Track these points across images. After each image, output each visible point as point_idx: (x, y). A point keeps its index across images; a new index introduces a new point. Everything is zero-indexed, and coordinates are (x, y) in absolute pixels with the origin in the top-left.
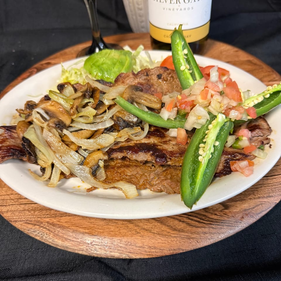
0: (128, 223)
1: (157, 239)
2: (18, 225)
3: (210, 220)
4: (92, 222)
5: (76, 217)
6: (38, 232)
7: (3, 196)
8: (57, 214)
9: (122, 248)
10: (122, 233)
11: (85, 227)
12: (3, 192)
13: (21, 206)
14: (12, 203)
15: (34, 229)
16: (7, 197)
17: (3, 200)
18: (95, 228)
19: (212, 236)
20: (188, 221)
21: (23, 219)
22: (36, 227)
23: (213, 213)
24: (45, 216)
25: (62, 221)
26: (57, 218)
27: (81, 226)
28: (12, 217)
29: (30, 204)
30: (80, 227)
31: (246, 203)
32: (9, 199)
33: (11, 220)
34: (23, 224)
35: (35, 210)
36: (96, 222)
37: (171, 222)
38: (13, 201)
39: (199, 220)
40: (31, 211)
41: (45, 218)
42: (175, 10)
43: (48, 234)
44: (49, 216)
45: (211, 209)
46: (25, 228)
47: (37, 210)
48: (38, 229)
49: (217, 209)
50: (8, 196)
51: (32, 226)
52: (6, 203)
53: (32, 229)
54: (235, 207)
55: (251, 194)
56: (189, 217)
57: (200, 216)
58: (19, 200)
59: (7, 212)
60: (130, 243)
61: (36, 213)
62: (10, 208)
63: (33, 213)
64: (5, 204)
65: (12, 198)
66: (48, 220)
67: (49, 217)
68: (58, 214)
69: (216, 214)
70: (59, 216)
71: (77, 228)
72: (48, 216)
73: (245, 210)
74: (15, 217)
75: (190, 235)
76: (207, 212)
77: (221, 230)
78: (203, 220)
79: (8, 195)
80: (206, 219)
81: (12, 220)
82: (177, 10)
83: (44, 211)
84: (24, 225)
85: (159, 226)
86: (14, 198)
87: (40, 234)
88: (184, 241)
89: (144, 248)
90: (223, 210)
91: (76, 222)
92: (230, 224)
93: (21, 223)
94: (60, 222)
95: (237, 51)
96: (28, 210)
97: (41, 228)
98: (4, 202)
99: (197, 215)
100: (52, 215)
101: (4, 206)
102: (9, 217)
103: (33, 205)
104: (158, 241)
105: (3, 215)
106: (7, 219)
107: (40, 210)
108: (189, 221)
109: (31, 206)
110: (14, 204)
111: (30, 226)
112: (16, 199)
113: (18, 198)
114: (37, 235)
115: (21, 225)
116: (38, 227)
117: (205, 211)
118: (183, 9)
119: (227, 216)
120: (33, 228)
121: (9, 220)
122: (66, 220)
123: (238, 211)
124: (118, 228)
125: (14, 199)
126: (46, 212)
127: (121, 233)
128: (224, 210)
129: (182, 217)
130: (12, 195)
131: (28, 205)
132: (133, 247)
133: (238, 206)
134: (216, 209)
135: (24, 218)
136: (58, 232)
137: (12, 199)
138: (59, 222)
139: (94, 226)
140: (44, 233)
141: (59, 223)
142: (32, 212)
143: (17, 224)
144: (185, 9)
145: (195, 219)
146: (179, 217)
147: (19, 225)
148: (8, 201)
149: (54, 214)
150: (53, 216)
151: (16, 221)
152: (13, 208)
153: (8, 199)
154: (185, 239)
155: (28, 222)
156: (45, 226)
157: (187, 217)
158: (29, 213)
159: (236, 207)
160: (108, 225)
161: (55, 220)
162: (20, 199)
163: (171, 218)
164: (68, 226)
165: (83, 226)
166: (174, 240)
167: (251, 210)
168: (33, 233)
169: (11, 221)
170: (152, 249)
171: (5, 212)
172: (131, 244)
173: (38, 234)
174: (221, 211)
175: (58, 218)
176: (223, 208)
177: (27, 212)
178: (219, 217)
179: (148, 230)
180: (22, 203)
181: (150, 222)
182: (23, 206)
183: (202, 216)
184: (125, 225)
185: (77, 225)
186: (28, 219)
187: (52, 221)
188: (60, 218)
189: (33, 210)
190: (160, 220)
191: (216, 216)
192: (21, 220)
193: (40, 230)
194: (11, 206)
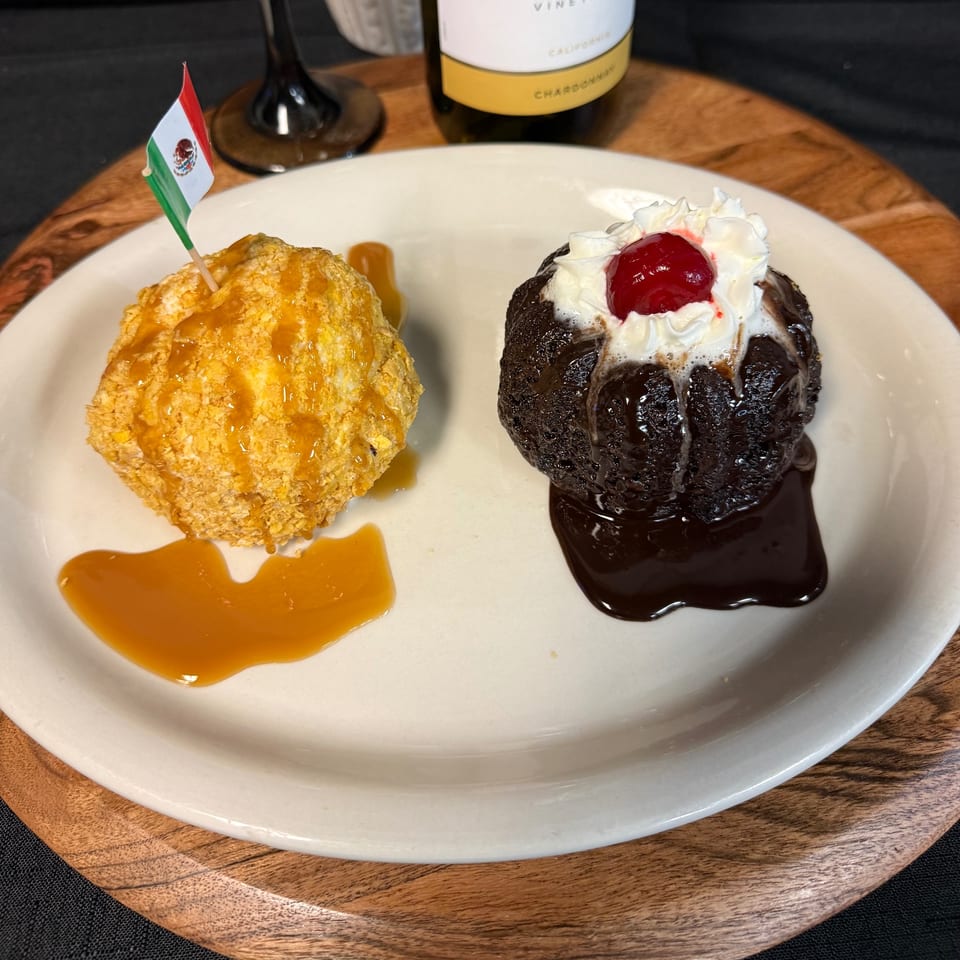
0: (658, 846)
1: (773, 880)
3: (912, 763)
4: (529, 876)
7: (142, 847)
8: (387, 872)
9: (667, 944)
10: (652, 893)
11: (514, 903)
12: (130, 827)
13: (236, 872)
14: (192, 866)
15: (319, 953)
16: (158, 848)
17: (144, 861)
18: (552, 896)
19: (931, 819)
20: (846, 785)
21: (259, 924)
23: (912, 734)
24: (346, 894)
25: (419, 898)
26: (393, 889)
27: (499, 901)
28: (208, 926)
29: (269, 857)
30: (494, 906)
32: (172, 855)
33: (208, 935)
35: (299, 876)
37: (798, 806)
38: (191, 860)
39: (880, 771)
40: (283, 885)
41: (349, 899)
44: (362, 889)
45: (899, 722)
47: (307, 875)
48: (333, 951)
49: (917, 718)
50: (160, 841)
51: (305, 944)
52: (165, 873)
56: (846, 769)
57: (877, 757)
58: (216, 847)
59: (181, 906)
60: (691, 920)
62: (190, 888)
64: (161, 878)
65: (182, 846)
66: (363, 905)
67: (365, 894)
68: (392, 873)
69: (921, 739)
70: (401, 877)
72: (357, 890)
74: (219, 924)
75: (869, 833)
76: (892, 737)
77: (950, 789)
78: (892, 769)
79: (162, 837)
80: (900, 764)
81: (214, 937)
83: (336, 874)
84: (271, 949)
85: (764, 829)
86: (191, 846)
88: (858, 860)
89: (740, 925)
90: (935, 716)
91: (474, 888)
93: (255, 941)
94: (413, 904)
95: (747, 101)
96: (269, 884)
97: (348, 944)
98: (153, 869)
99: (868, 757)
100: (370, 884)
101: (155, 885)
102: (192, 926)
104: (780, 885)
105: (165, 923)
107: (317, 870)
108: (851, 786)
109: (273, 863)
110: (200, 870)
111: (298, 946)
112: (199, 847)
113: (207, 842)
115: (260, 947)
117: (885, 733)
119: (954, 736)
120: (314, 950)
121: (196, 939)
122: (432, 891)
124: (630, 875)
125: (194, 850)
126: (342, 873)
127: (647, 892)
128: (939, 714)
129: (824, 775)
130: (180, 836)
131: (260, 862)
132: (704, 930)
134: (913, 718)
135: (264, 919)
137: (184, 852)
138: (409, 903)
139: (544, 891)
141: (411, 909)
142: (290, 888)
143: (236, 947)
145: (865, 770)
146: (813, 778)
147: (247, 950)
148: (170, 861)
149: (377, 878)
150: (377, 884)
151: (232, 938)
152: (202, 887)
153: (166, 856)
154: (858, 852)
155: (285, 930)
157: (840, 770)
158: (277, 896)
160: (590, 870)
161: (392, 902)
162: (218, 843)
163: (792, 790)
165: (506, 900)
166: (828, 868)
169: (210, 943)
170: (768, 918)
171: (170, 908)
172: (696, 921)
174: (931, 722)
175: (400, 890)
176: (934, 708)
177: (269, 893)
178: (932, 744)
179: (736, 856)
180: (235, 860)
181: (731, 823)
183: (884, 756)
184: (652, 857)
185: (482, 900)
186: (281, 919)
187: (381, 909)
188: (408, 884)
189: (288, 880)
190: (759, 808)
191: (924, 744)
192: (253, 929)
193: (346, 952)
194: (188, 880)
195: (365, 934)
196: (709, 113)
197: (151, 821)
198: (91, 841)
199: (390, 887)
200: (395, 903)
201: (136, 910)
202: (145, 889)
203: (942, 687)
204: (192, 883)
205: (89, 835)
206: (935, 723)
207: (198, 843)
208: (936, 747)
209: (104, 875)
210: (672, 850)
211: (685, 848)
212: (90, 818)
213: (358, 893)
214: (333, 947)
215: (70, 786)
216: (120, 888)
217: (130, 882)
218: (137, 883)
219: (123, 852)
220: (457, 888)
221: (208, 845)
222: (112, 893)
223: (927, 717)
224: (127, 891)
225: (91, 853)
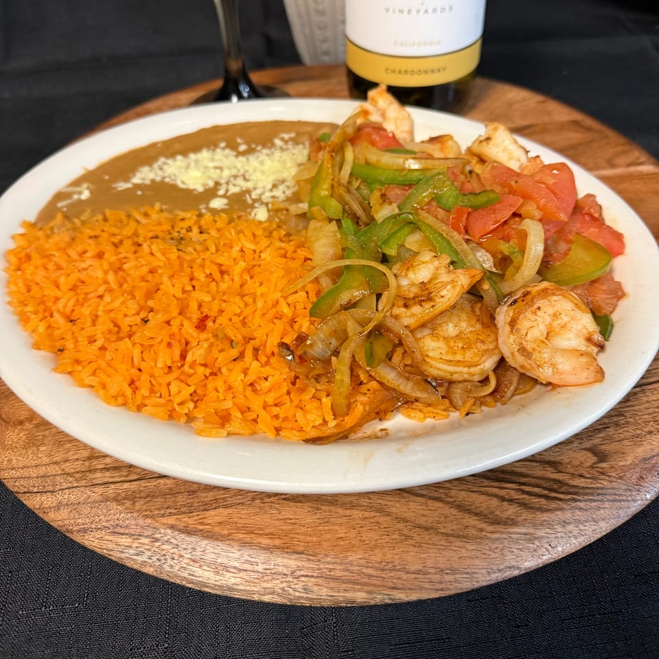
0: (378, 514)
1: (455, 549)
2: (92, 541)
3: (572, 490)
4: (285, 519)
5: (243, 509)
6: (149, 553)
7: (44, 468)
8: (192, 503)
9: (371, 578)
10: (367, 542)
11: (271, 534)
12: (39, 455)
13: (96, 490)
14: (71, 482)
15: (137, 547)
16: (53, 470)
17: (43, 477)
18: (298, 534)
19: (580, 530)
20: (521, 497)
21: (104, 524)
22: (140, 541)
23: (576, 473)
24: (162, 512)
25: (210, 522)
26: (194, 514)
27: (261, 532)
28: (72, 521)
29: (119, 484)
30: (257, 534)
31: (642, 443)
32: (60, 475)
33: (71, 528)
34: (107, 537)
35: (135, 497)
36: (298, 519)
37: (483, 505)
38: (71, 479)
39: (547, 492)
40: (123, 501)
41: (163, 516)
42: (414, 12)
43: (176, 557)
44: (173, 511)
45: (567, 464)
46: (111, 546)
47: (141, 498)
48: (148, 547)
49: (582, 463)
50: (55, 466)
51: (129, 540)
52: (53, 485)
53: (131, 547)
54: (622, 455)
55: (649, 422)
56: (523, 487)
57: (547, 483)
58: (88, 474)
59: (58, 507)
60: (391, 565)
61: (138, 505)
62: (66, 496)
63: (131, 507)
64: (50, 488)
65: (67, 470)
66: (171, 521)
67: (175, 514)
68: (196, 504)
69: (581, 476)
70: (201, 508)
71: (252, 536)
72: (170, 511)
73: (645, 460)
74: (80, 521)
75: (532, 531)
76: (560, 472)
77: (599, 513)
78: (555, 491)
79: (56, 463)
80: (562, 490)
81: (74, 529)
82: (418, 12)
83: (160, 500)
84: (107, 540)
85: (455, 515)
86: (72, 471)
87: (154, 559)
88: (521, 547)
89: (425, 574)
90: (595, 464)
91: (247, 521)
92: (617, 497)
93: (99, 534)
94: (204, 525)
96: (115, 499)
97: (157, 544)
98: (47, 482)
99: (540, 482)
100: (179, 509)
101: (46, 492)
102: (62, 520)
103: (128, 484)
104: (458, 552)
105: (46, 518)
106: (59, 526)
108: (524, 498)
109: (121, 488)
110: (75, 485)
111: (125, 541)
112: (78, 472)
113: (83, 470)
114: (145, 562)
115: (101, 539)
116: (146, 541)
117: (555, 469)
118: (430, 11)
119: (607, 478)
120: (135, 545)
121: (63, 529)
122: (219, 519)
123: (628, 463)
124: (354, 529)
125: (74, 473)
126: (163, 500)
127: (364, 541)
128: (598, 463)
130: (68, 464)
131: (113, 486)
132: (399, 573)
133: (626, 451)
134: (579, 463)
135: (107, 521)
136: (202, 550)
137: (68, 474)
138: (202, 524)
139: (293, 529)
140: (165, 555)
141: (201, 527)
142: (128, 503)
143: (87, 537)
144: (435, 10)
145: (537, 490)
146: (497, 489)
148: (58, 478)
149: (185, 506)
150: (183, 509)
151: (85, 531)
152: (73, 496)
153: (56, 475)
154: (521, 542)
155: (119, 530)
156: (165, 538)
157: (518, 487)
158: (119, 507)
159: (623, 453)
160: (328, 522)
161: (191, 521)
162: (90, 471)
163: (480, 494)
164: (226, 532)
165: (267, 531)
166: (497, 548)
167: (655, 458)
168: (136, 557)
169: (71, 532)
170: (447, 574)
171: (50, 508)
172: (394, 566)
173: (150, 559)
174: (592, 467)
175: (198, 515)
176: (595, 459)
177: (114, 505)
178: (589, 481)
179: (431, 528)
180: (97, 482)
181: (432, 508)
182: (99, 490)
183: (552, 483)
184: (372, 521)
185: (250, 529)
186: (118, 522)
187: (183, 524)
188: (204, 513)
189: (128, 499)
190: (454, 502)
191: (583, 480)
192: (99, 526)
193: (154, 549)
194: (66, 491)
195: (169, 539)
196: (517, 106)
197: (53, 454)
198: (14, 461)
199: (192, 512)
200: (192, 522)
201: (31, 507)
202: (39, 494)
203: (603, 447)
204: (68, 493)
205: (14, 458)
206: (593, 467)
207: (77, 470)
208: (591, 483)
209: (17, 484)
210: (387, 518)
211: (397, 518)
212: (17, 448)
213: (170, 513)
214: (147, 545)
215: (10, 428)
216: (25, 493)
217: (31, 489)
218: (35, 490)
219: (31, 470)
220: (236, 520)
221: (84, 472)
222: (19, 496)
223: (589, 464)
224: (28, 494)
225: (12, 469)
